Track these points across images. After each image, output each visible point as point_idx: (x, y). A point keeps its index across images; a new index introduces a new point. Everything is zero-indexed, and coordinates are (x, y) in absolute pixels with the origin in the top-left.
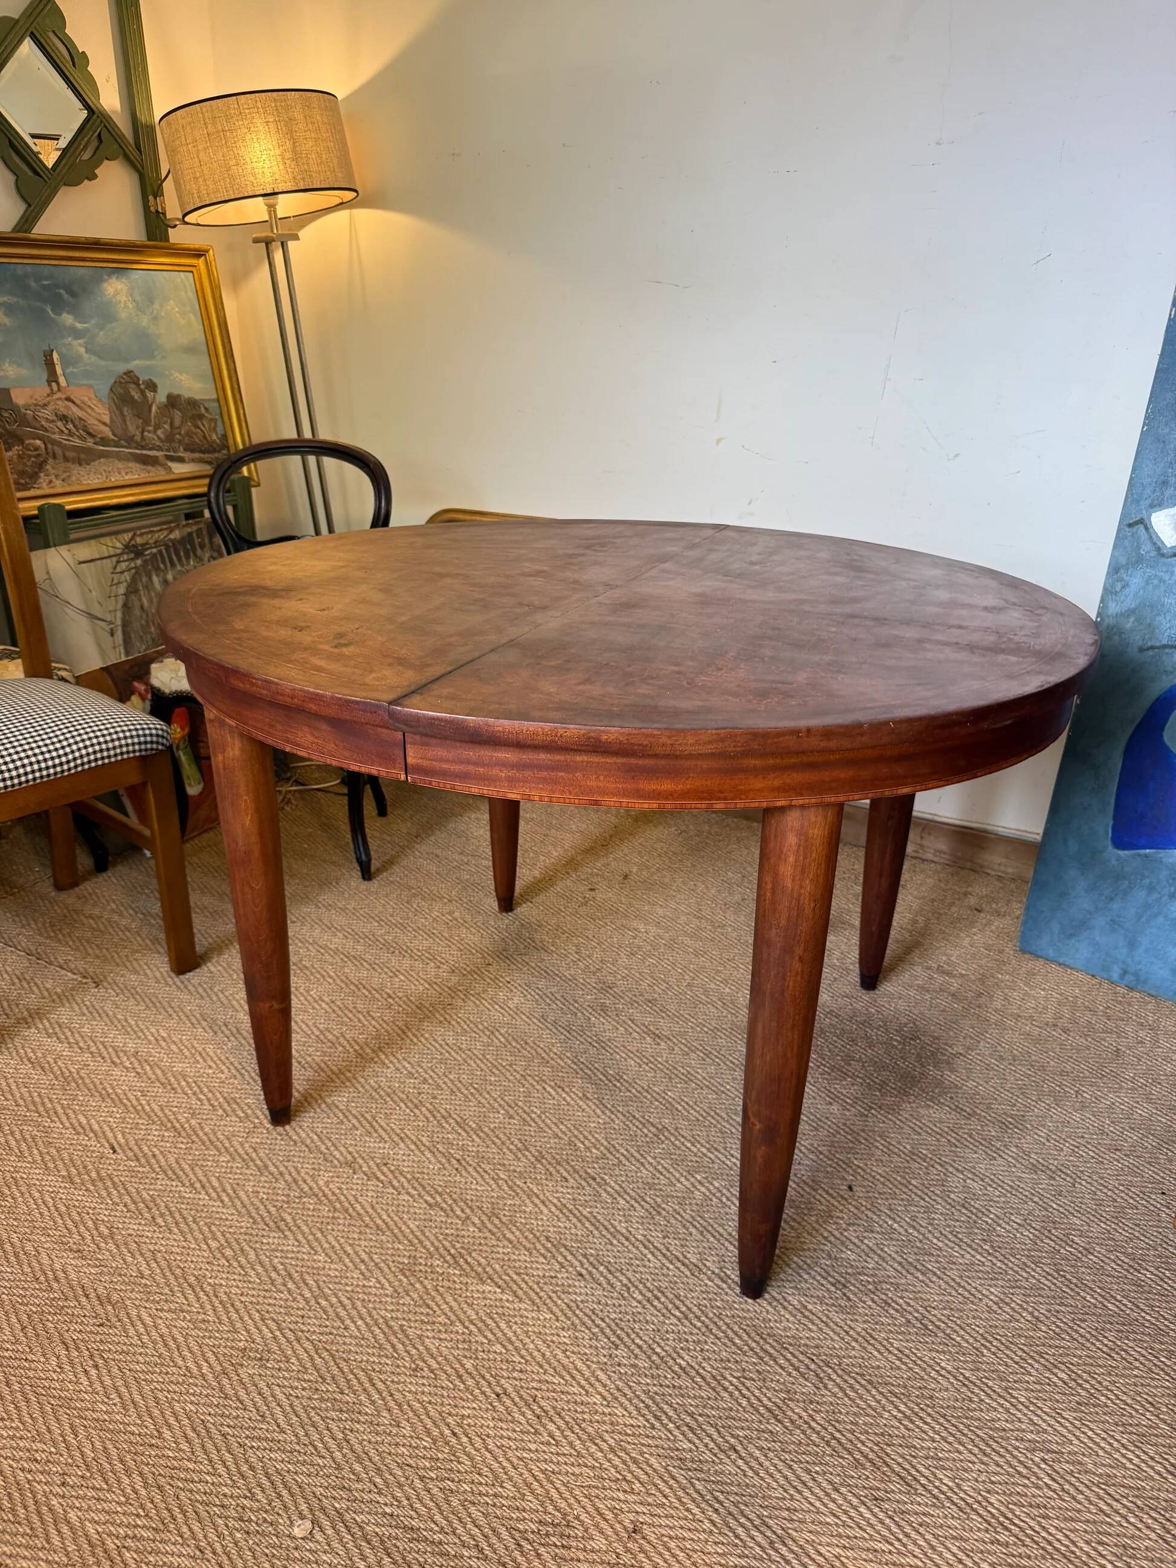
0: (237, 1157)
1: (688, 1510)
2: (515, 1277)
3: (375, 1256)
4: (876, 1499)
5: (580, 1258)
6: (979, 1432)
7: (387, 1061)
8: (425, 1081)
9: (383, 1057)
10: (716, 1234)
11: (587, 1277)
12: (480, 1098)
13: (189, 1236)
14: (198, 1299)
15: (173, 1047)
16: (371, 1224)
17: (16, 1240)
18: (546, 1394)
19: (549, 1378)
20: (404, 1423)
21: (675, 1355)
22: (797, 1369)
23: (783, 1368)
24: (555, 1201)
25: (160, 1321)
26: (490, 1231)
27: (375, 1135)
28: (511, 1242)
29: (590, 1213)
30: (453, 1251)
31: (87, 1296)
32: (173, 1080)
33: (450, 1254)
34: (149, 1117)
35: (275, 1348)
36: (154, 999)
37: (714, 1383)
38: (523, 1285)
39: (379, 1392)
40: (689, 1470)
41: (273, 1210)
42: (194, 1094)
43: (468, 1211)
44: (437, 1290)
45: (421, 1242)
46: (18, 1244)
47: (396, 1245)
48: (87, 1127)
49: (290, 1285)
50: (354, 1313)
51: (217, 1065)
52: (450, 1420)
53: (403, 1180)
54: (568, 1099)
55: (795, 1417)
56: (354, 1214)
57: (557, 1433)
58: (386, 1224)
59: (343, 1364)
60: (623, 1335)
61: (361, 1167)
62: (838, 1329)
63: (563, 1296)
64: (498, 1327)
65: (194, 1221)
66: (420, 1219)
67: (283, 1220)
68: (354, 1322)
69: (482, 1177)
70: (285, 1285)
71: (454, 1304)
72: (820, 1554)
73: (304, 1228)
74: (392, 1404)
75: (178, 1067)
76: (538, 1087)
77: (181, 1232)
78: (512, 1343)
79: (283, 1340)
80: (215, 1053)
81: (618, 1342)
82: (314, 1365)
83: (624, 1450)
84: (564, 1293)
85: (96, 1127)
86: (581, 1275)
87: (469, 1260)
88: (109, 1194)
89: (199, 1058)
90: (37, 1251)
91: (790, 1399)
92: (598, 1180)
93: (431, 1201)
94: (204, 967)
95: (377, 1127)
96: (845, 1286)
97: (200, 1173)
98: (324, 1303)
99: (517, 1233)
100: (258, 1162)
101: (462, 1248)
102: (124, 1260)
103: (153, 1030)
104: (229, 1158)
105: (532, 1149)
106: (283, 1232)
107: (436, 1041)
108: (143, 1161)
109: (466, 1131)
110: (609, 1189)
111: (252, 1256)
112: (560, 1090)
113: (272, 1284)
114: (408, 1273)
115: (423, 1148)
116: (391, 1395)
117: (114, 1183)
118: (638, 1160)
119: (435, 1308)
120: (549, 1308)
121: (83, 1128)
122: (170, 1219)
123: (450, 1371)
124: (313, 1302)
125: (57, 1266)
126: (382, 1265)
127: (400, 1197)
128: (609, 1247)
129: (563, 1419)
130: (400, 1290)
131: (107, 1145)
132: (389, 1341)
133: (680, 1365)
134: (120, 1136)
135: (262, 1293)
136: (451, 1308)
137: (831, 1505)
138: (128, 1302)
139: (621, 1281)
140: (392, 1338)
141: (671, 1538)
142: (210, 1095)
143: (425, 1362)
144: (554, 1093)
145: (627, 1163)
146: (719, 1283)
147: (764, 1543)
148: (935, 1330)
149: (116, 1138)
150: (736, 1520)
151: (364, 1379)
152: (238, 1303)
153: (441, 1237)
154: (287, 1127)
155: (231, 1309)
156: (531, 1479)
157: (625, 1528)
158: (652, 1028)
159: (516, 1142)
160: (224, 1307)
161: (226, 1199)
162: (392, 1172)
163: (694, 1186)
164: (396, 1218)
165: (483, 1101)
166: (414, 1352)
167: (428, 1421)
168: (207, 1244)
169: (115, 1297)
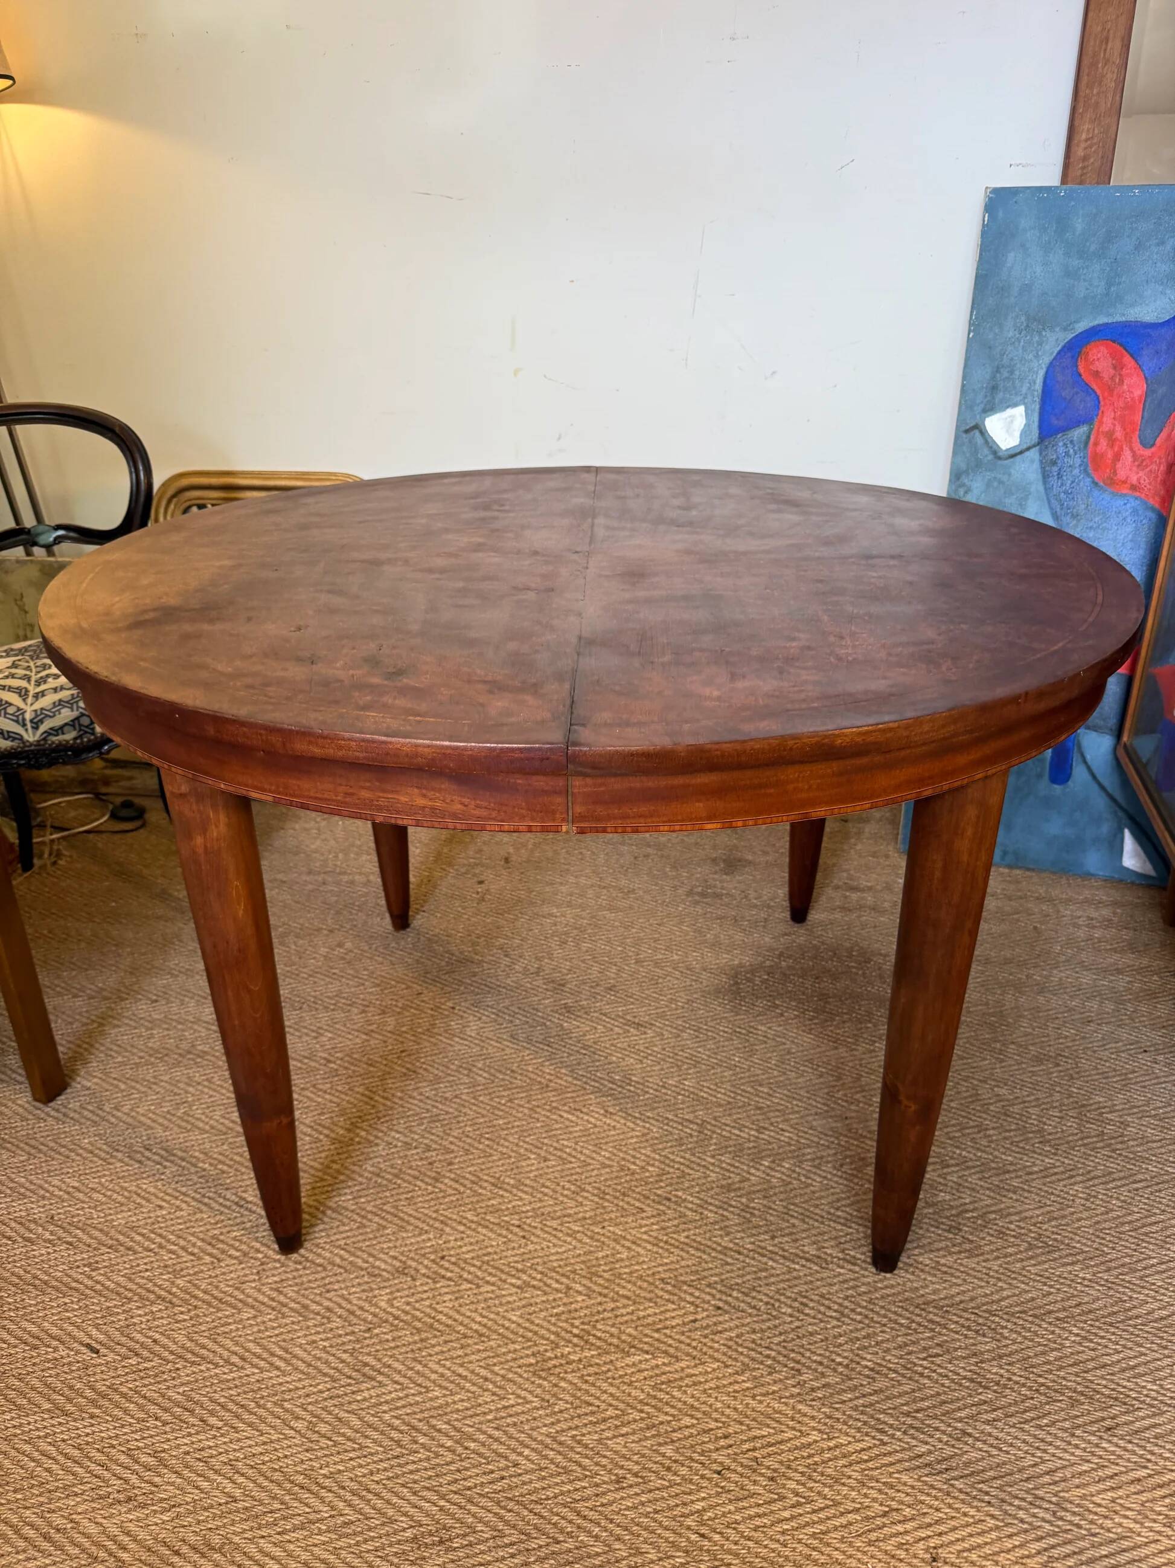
0: (262, 1308)
1: (965, 1514)
2: (656, 1335)
3: (496, 1368)
4: (1109, 1429)
5: (708, 1290)
6: (1147, 1328)
7: (372, 1138)
8: (428, 1149)
9: (363, 1133)
10: (817, 1217)
11: (726, 1307)
12: (501, 1149)
13: (262, 1427)
14: (322, 1500)
15: (95, 1196)
16: (469, 1333)
17: (34, 1519)
18: (765, 1451)
19: (757, 1433)
20: (645, 1547)
21: (857, 1359)
22: (969, 1328)
23: (957, 1333)
24: (645, 1237)
25: (292, 1547)
26: (600, 1294)
27: (411, 1228)
28: (628, 1298)
29: (687, 1237)
30: (575, 1331)
31: (177, 1553)
32: (121, 1237)
33: (575, 1336)
34: (118, 1294)
35: (450, 1522)
36: (33, 1142)
37: (909, 1374)
38: (670, 1342)
39: (598, 1524)
40: (941, 1472)
41: (345, 1356)
42: (161, 1246)
43: (564, 1280)
44: (586, 1382)
45: (536, 1333)
46: (39, 1522)
47: (512, 1347)
48: (42, 1335)
49: (422, 1440)
50: (513, 1443)
51: (168, 1202)
52: (689, 1522)
53: (472, 1269)
54: (593, 1120)
55: (998, 1378)
56: (441, 1327)
57: (801, 1489)
58: (485, 1326)
59: (538, 1508)
60: (799, 1357)
61: (417, 1270)
62: (979, 1275)
63: (716, 1338)
64: (673, 1397)
65: (259, 1406)
66: (519, 1308)
67: (366, 1364)
68: (520, 1454)
69: (555, 1236)
70: (416, 1442)
71: (612, 1390)
72: (1099, 1505)
73: (396, 1365)
74: (618, 1531)
75: (120, 1220)
76: (554, 1117)
77: (250, 1425)
78: (697, 1410)
79: (453, 1509)
80: (156, 1187)
81: (798, 1366)
82: (507, 1523)
83: (871, 1478)
84: (715, 1334)
85: (54, 1331)
86: (719, 1308)
87: (599, 1334)
88: (126, 1411)
89: (139, 1200)
90: (72, 1521)
91: (982, 1362)
92: (674, 1199)
93: (519, 1283)
94: (74, 1084)
95: (406, 1218)
96: (960, 1230)
97: (229, 1343)
98: (472, 1445)
99: (629, 1286)
100: (292, 1305)
101: (583, 1323)
102: (197, 1488)
103: (56, 1182)
104: (253, 1312)
105: (588, 1187)
106: (373, 1379)
107: (414, 1098)
108: (145, 1353)
109: (506, 1190)
110: (690, 1206)
111: (355, 1422)
112: (578, 1113)
113: (401, 1447)
114: (543, 1374)
115: (473, 1226)
116: (611, 1521)
117: (124, 1395)
118: (699, 1165)
119: (597, 1402)
120: (711, 1357)
121: (38, 1338)
122: (227, 1416)
123: (655, 1467)
124: (460, 1450)
125: (114, 1530)
126: (510, 1376)
127: (482, 1290)
128: (728, 1268)
129: (796, 1471)
130: (547, 1397)
131: (84, 1349)
132: (570, 1460)
133: (866, 1367)
134: (94, 1332)
135: (394, 1462)
136: (611, 1395)
137: (1078, 1452)
138: (236, 1539)
139: (761, 1300)
140: (571, 1455)
141: (969, 1550)
142: (182, 1243)
143: (622, 1467)
144: (574, 1119)
145: (691, 1172)
146: (850, 1267)
147: (1048, 1516)
148: (1055, 1244)
149: (90, 1337)
150: (1011, 1504)
151: (571, 1516)
152: (373, 1486)
153: (553, 1320)
154: (302, 1251)
155: (370, 1496)
156: (807, 1551)
157: (923, 1560)
158: (628, 1017)
159: (567, 1185)
160: (362, 1498)
161: (282, 1364)
162: (454, 1264)
163: (768, 1175)
164: (492, 1316)
165: (505, 1150)
166: (604, 1461)
167: (667, 1534)
168: (292, 1428)
169: (216, 1540)
